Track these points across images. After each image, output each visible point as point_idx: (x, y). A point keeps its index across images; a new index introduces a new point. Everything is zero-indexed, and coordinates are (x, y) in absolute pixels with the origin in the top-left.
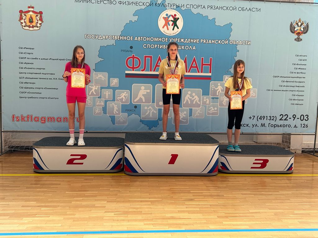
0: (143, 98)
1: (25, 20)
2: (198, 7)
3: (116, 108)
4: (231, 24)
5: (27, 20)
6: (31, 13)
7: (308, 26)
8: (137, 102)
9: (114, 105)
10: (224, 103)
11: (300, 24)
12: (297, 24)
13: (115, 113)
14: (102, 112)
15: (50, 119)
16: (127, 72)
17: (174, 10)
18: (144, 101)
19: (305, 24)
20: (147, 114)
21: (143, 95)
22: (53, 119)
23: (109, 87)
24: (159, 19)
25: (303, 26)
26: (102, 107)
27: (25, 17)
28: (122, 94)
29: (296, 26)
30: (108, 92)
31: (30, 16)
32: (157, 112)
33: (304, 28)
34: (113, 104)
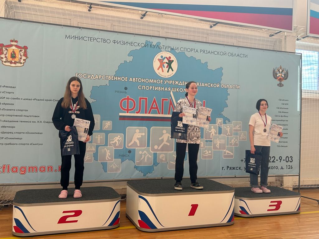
0: (138, 142)
1: (6, 54)
2: (191, 50)
3: (108, 154)
4: (221, 68)
5: (9, 56)
6: (14, 48)
7: (287, 72)
8: (131, 146)
9: (107, 150)
10: (218, 145)
11: (281, 70)
12: (279, 71)
13: (107, 159)
14: (93, 158)
15: (31, 169)
16: (121, 114)
17: (168, 53)
18: (139, 145)
19: (285, 71)
20: (141, 159)
21: (138, 139)
22: (35, 169)
23: (101, 131)
24: (154, 61)
25: (283, 73)
26: (92, 153)
27: (6, 51)
28: (115, 138)
29: (278, 73)
30: (100, 136)
31: (12, 51)
32: (152, 157)
33: (284, 75)
34: (105, 149)
